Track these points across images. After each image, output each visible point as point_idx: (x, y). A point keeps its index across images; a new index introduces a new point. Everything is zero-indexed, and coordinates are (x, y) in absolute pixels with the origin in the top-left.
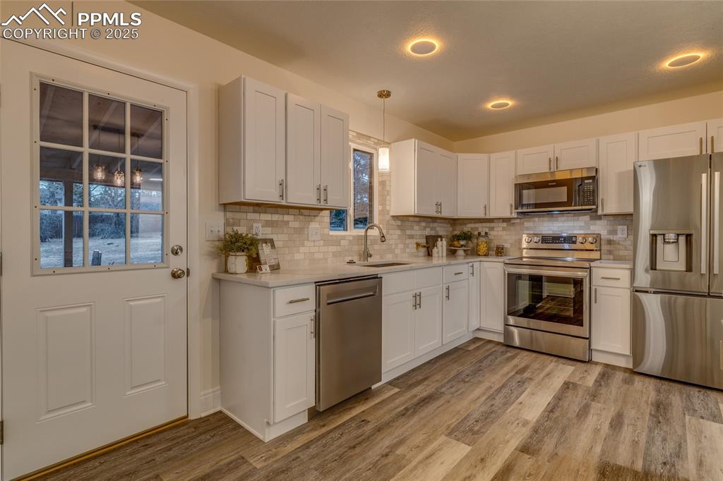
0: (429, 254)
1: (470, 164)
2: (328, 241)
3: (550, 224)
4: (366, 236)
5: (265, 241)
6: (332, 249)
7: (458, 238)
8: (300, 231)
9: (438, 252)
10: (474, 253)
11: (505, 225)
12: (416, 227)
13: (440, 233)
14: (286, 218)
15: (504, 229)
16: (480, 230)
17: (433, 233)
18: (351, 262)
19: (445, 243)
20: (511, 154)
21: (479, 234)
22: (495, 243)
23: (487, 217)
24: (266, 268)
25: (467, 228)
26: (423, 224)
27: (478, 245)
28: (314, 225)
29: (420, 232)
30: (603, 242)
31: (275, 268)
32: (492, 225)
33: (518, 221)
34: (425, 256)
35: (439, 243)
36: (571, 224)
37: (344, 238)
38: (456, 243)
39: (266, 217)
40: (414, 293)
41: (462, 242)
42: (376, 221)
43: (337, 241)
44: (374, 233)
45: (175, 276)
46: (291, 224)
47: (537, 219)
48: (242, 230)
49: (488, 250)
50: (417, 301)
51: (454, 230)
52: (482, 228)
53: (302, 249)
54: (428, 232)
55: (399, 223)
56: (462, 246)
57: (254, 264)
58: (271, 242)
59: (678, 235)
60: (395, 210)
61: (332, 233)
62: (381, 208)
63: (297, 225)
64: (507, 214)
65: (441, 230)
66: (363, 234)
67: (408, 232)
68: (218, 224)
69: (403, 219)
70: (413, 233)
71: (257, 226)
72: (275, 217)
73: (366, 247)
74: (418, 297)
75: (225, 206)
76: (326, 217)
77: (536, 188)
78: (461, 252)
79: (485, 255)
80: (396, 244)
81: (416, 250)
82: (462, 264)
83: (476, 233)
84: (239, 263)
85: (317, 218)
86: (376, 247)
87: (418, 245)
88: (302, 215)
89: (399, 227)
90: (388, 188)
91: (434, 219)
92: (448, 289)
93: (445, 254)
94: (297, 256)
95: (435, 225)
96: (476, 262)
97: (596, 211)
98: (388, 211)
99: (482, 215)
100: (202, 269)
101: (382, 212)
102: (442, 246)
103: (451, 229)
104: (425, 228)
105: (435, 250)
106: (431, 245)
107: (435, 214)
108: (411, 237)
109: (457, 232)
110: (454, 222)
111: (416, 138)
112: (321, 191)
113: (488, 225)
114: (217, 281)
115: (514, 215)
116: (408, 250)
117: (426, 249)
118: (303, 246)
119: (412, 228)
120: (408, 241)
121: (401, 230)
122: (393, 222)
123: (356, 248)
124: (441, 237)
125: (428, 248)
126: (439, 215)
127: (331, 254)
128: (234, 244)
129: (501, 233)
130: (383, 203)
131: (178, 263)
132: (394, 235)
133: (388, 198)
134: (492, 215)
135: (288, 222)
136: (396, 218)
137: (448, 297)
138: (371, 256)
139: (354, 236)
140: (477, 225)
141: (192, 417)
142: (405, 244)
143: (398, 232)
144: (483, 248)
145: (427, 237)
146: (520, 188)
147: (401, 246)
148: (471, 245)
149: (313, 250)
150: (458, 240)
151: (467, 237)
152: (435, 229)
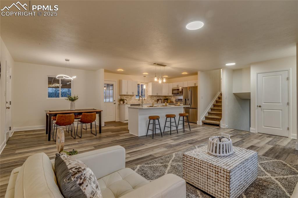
0: (157, 103)
2: (135, 100)
5: (125, 100)
8: (131, 98)
12: (155, 97)
13: (161, 99)
15: (173, 98)
20: (172, 83)
24: (125, 103)
25: (168, 98)
28: (133, 97)
29: (156, 99)
31: (127, 103)
39: (125, 96)
41: (166, 100)
45: (114, 104)
46: (129, 97)
47: (178, 96)
48: (122, 98)
53: (131, 101)
54: (158, 98)
55: (150, 97)
57: (124, 102)
58: (126, 100)
61: (136, 98)
64: (171, 95)
67: (153, 98)
68: (119, 97)
71: (124, 98)
72: (127, 96)
75: (120, 95)
77: (175, 90)
84: (122, 102)
87: (155, 101)
93: (161, 103)
100: (117, 103)
101: (147, 95)
102: (160, 101)
108: (153, 99)
110: (165, 96)
112: (133, 93)
114: (119, 105)
125: (157, 101)
127: (136, 102)
128: (121, 100)
130: (147, 93)
131: (115, 102)
141: (116, 121)
143: (150, 98)
144: (169, 102)
145: (157, 99)
146: (173, 90)
147: (151, 101)
149: (133, 101)
152: (160, 98)
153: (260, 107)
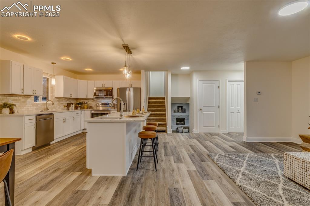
0: (68, 109)
1: (81, 83)
2: (33, 105)
3: (104, 100)
4: (47, 103)
5: (14, 105)
6: (36, 107)
7: (78, 104)
8: (24, 102)
9: (71, 108)
10: (83, 108)
11: (92, 100)
12: (64, 101)
14: (20, 98)
16: (85, 102)
17: (70, 103)
18: (41, 111)
19: (73, 105)
20: (93, 81)
21: (85, 103)
22: (90, 105)
23: (87, 98)
24: (16, 112)
25: (81, 101)
26: (66, 100)
27: (84, 106)
28: (29, 100)
29: (65, 102)
30: (115, 105)
32: (89, 100)
33: (96, 99)
34: (67, 109)
35: (72, 105)
36: (108, 100)
37: (39, 104)
38: (77, 105)
40: (63, 118)
41: (79, 105)
42: (50, 99)
43: (37, 105)
44: (49, 102)
46: (21, 100)
47: (100, 99)
49: (88, 107)
50: (64, 121)
51: (77, 102)
52: (86, 101)
53: (25, 107)
54: (68, 102)
55: (58, 99)
56: (79, 106)
59: (125, 103)
60: (57, 95)
61: (35, 102)
62: (51, 95)
63: (23, 100)
64: (92, 98)
65: (73, 102)
66: (46, 103)
67: (61, 102)
69: (59, 99)
70: (63, 102)
71: (10, 100)
73: (47, 107)
74: (65, 120)
76: (33, 98)
77: (99, 91)
78: (79, 108)
79: (86, 109)
80: (57, 106)
81: (63, 108)
82: (79, 111)
83: (84, 103)
85: (30, 98)
86: (50, 107)
87: (64, 106)
88: (25, 97)
89: (58, 101)
90: (54, 89)
91: (70, 99)
92: (74, 118)
93: (74, 109)
94: (23, 110)
95: (71, 100)
96: (83, 111)
97: (112, 97)
98: (54, 96)
99: (85, 98)
102: (73, 106)
103: (76, 101)
104: (67, 101)
105: (70, 108)
106: (69, 106)
107: (70, 97)
108: (62, 104)
109: (78, 102)
110: (77, 99)
111: (64, 75)
112: (34, 91)
113: (88, 100)
115: (94, 98)
116: (61, 108)
117: (67, 107)
118: (25, 106)
119: (62, 101)
120: (61, 105)
121: (59, 102)
122: (56, 99)
123: (43, 107)
124: (72, 104)
125: (68, 107)
126: (72, 97)
127: (34, 109)
129: (91, 103)
130: (52, 93)
132: (56, 103)
133: (54, 92)
134: (88, 97)
135: (20, 99)
136: (57, 98)
137: (74, 120)
138: (48, 109)
139: (42, 104)
140: (84, 100)
142: (60, 106)
143: (58, 102)
144: (86, 107)
145: (68, 104)
146: (96, 90)
147: (59, 106)
148: (82, 106)
149: (28, 108)
150: (78, 105)
151: (81, 104)
152: (70, 101)
153: (201, 110)
